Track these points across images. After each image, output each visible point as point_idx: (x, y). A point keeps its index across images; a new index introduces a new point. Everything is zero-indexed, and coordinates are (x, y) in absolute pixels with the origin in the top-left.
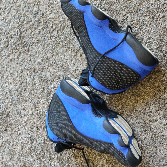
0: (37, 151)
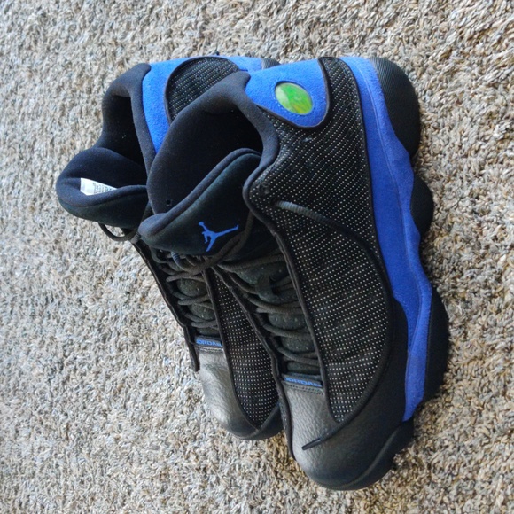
0: (199, 443)
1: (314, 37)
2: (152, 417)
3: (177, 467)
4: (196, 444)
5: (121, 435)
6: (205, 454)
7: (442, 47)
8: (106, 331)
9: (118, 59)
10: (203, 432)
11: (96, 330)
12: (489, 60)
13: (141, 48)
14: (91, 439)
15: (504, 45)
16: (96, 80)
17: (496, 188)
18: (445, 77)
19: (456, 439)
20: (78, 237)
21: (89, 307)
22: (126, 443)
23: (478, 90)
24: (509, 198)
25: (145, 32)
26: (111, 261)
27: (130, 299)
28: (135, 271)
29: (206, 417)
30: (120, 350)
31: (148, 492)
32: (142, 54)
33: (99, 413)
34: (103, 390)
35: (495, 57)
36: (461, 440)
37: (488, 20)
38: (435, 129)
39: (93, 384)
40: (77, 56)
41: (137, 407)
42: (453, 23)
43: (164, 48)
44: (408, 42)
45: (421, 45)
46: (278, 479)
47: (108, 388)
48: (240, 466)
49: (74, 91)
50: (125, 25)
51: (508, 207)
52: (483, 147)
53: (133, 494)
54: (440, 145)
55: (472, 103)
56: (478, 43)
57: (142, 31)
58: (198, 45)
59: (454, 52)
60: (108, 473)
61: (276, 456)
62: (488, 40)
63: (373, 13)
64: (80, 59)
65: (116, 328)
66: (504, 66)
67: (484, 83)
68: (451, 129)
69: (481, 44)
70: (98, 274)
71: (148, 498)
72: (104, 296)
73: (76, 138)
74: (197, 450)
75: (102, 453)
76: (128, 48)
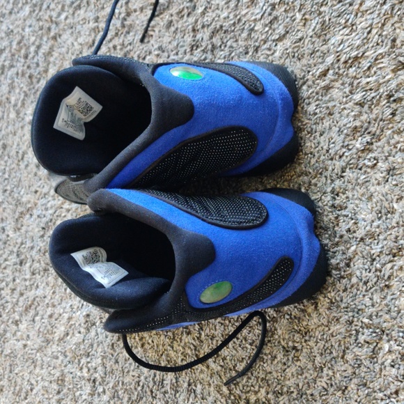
1: (217, 41)
2: (55, 333)
3: (72, 375)
4: (89, 360)
5: (29, 342)
6: (95, 369)
7: (321, 66)
8: (23, 257)
9: (52, 34)
10: (96, 351)
11: (15, 254)
12: (359, 83)
13: (72, 28)
14: (4, 342)
15: (373, 72)
16: (32, 49)
17: (353, 189)
18: (321, 91)
19: (300, 388)
20: (6, 176)
21: (11, 236)
22: (32, 350)
23: (347, 106)
24: (363, 199)
25: (76, 15)
26: (32, 201)
27: (45, 233)
28: (51, 211)
29: (99, 339)
30: (33, 274)
31: (47, 391)
32: (72, 32)
33: (12, 322)
34: (17, 304)
35: (364, 81)
36: (304, 389)
37: (362, 50)
38: (309, 133)
39: (8, 298)
40: (18, 26)
41: (43, 323)
42: (332, 47)
43: (90, 31)
44: (294, 57)
45: (304, 61)
46: (153, 397)
47: (21, 304)
48: (123, 383)
49: (13, 55)
50: (60, 7)
51: (361, 206)
52: (346, 154)
53: (34, 391)
54: (311, 147)
55: (341, 116)
56: (351, 67)
57: (74, 14)
58: (120, 33)
59: (331, 72)
60: (16, 372)
61: (153, 379)
62: (360, 65)
63: (267, 29)
64: (20, 30)
65: (31, 256)
66: (371, 90)
67: (353, 102)
68: (321, 135)
69: (354, 69)
70: (20, 209)
71: (46, 396)
72: (24, 229)
73: (12, 94)
74: (89, 365)
75: (12, 355)
76: (61, 26)
